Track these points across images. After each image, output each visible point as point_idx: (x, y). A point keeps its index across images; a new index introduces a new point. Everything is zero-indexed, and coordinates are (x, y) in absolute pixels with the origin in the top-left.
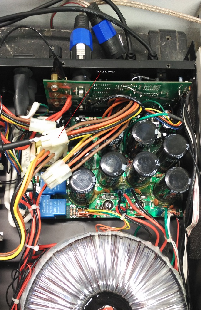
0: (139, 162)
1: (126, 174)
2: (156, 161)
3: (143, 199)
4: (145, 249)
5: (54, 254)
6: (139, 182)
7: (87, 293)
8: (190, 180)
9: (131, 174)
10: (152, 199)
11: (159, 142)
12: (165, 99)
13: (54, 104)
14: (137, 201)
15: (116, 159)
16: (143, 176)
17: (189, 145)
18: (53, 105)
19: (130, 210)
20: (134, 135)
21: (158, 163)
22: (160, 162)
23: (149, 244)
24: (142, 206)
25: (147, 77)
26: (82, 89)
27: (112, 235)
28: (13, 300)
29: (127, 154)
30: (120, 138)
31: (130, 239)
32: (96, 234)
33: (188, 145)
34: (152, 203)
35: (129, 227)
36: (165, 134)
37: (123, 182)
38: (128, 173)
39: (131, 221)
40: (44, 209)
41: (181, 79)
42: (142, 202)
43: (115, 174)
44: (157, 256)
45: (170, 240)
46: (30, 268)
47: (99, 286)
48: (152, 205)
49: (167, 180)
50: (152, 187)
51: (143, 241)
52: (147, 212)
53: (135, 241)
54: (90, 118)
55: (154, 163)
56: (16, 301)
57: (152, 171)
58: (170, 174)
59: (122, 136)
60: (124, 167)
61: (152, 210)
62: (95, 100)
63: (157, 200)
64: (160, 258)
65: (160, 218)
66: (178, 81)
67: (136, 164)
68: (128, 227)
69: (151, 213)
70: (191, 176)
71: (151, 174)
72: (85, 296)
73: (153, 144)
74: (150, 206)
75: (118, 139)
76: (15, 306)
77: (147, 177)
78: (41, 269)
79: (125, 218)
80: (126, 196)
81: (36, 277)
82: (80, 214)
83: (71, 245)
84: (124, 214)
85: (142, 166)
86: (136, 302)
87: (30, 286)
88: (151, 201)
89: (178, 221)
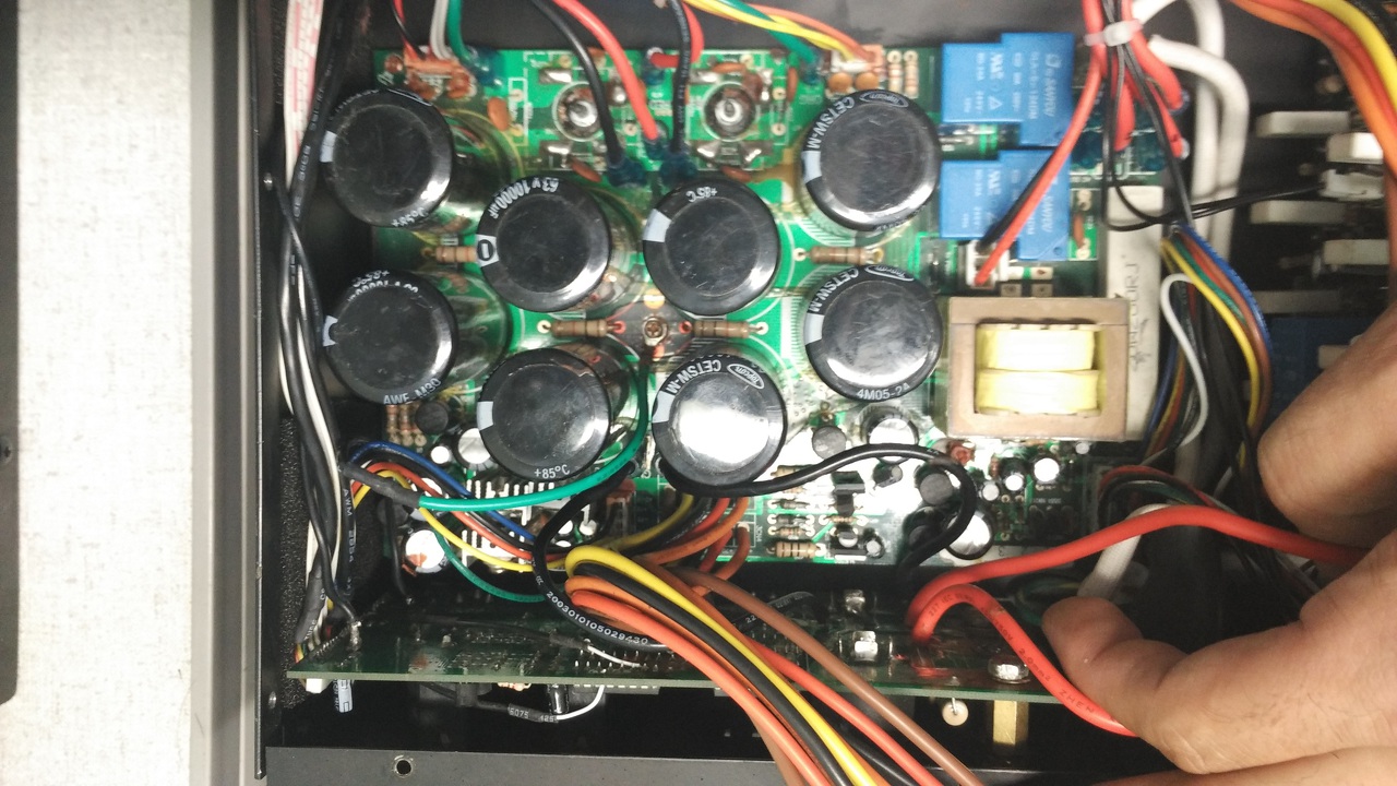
2: (495, 259)
3: (563, 142)
8: (327, 155)
12: (431, 619)
17: (322, 341)
21: (485, 246)
33: (328, 342)
34: (520, 120)
36: (441, 455)
40: (1049, 72)
41: (345, 701)
48: (520, 111)
54: (809, 552)
55: (505, 248)
57: (517, 204)
61: (518, 85)
63: (494, 130)
71: (520, 190)
74: (528, 107)
88: (522, 130)
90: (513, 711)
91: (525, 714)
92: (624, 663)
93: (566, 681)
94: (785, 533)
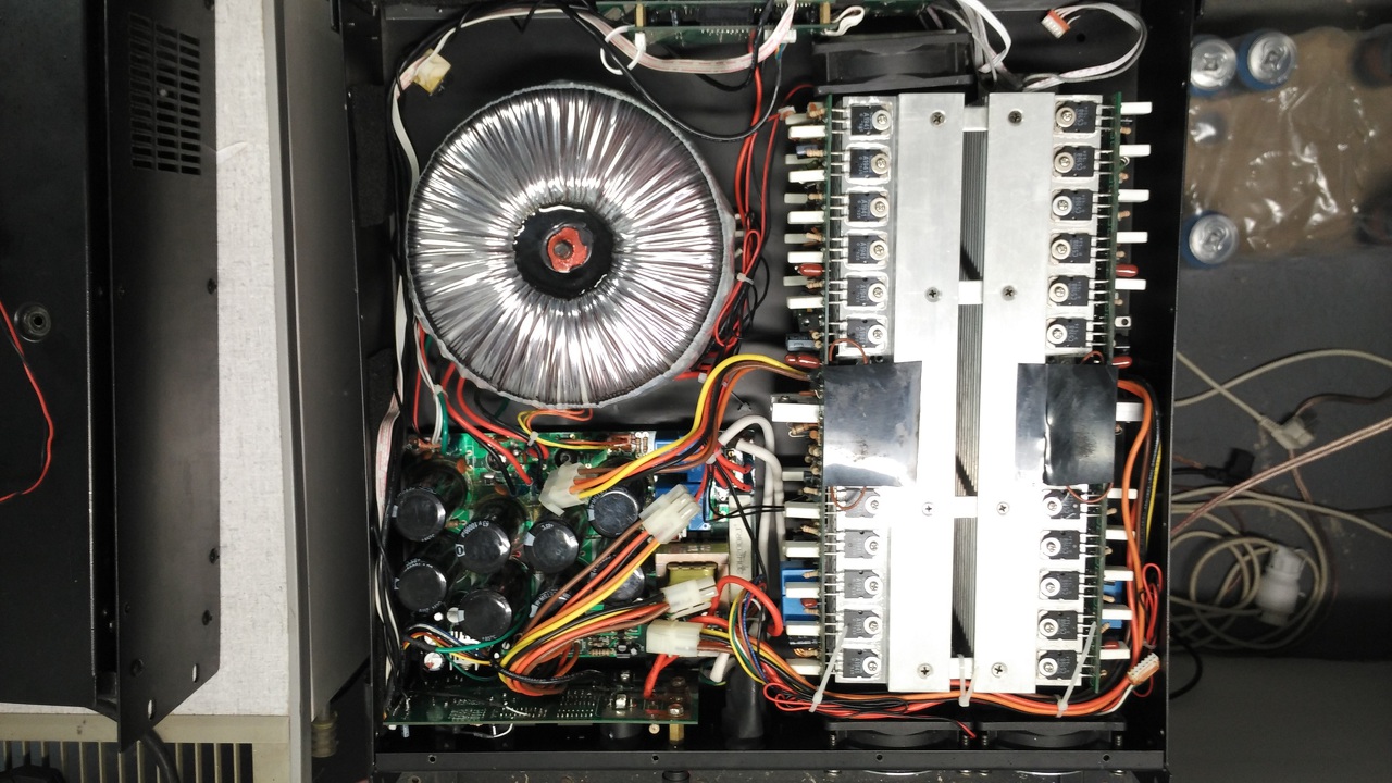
0: (499, 551)
1: (526, 527)
2: (462, 553)
3: (490, 472)
4: (489, 376)
5: (668, 368)
6: (498, 510)
7: (601, 297)
8: (394, 515)
9: (516, 527)
10: (470, 473)
11: (453, 599)
12: (438, 694)
13: (684, 681)
14: (502, 467)
15: (546, 556)
16: (491, 522)
17: (394, 588)
18: (687, 682)
19: (518, 449)
20: (508, 610)
21: (459, 549)
22: (454, 553)
23: (481, 384)
24: (493, 457)
25: (479, 738)
26: (619, 710)
27: (555, 403)
28: (748, 280)
29: (522, 571)
30: (538, 603)
31: (518, 396)
32: (587, 405)
33: (397, 588)
34: (471, 463)
35: (519, 419)
36: (438, 617)
37: (532, 509)
38: (521, 529)
39: (517, 429)
41: (406, 733)
42: (492, 464)
43: (549, 526)
44: (467, 362)
45: (437, 389)
46: (717, 338)
47: (580, 308)
48: (471, 460)
49: (441, 513)
50: (470, 499)
51: (495, 390)
52: (482, 444)
53: (510, 392)
54: (606, 653)
55: (467, 550)
56: (742, 278)
57: (473, 532)
58: (435, 527)
59: (533, 606)
60: (530, 540)
61: (470, 448)
62: (593, 691)
63: (459, 469)
64: (460, 360)
65: (455, 431)
66: (410, 728)
67: (504, 547)
68: (522, 418)
69: (473, 442)
70: (392, 520)
71: (474, 526)
72: (605, 293)
73: (464, 594)
74: (474, 458)
75: (542, 599)
76: (746, 268)
77: (482, 521)
78: (692, 341)
79: (528, 436)
80: (526, 479)
81: (700, 326)
82: (625, 440)
83: (636, 385)
84: (530, 444)
85: (492, 542)
86: (510, 280)
87: (712, 309)
88: (472, 468)
89: (416, 425)
90: (476, 734)
91: (481, 735)
92: (521, 713)
93: (498, 723)
94: (596, 644)
